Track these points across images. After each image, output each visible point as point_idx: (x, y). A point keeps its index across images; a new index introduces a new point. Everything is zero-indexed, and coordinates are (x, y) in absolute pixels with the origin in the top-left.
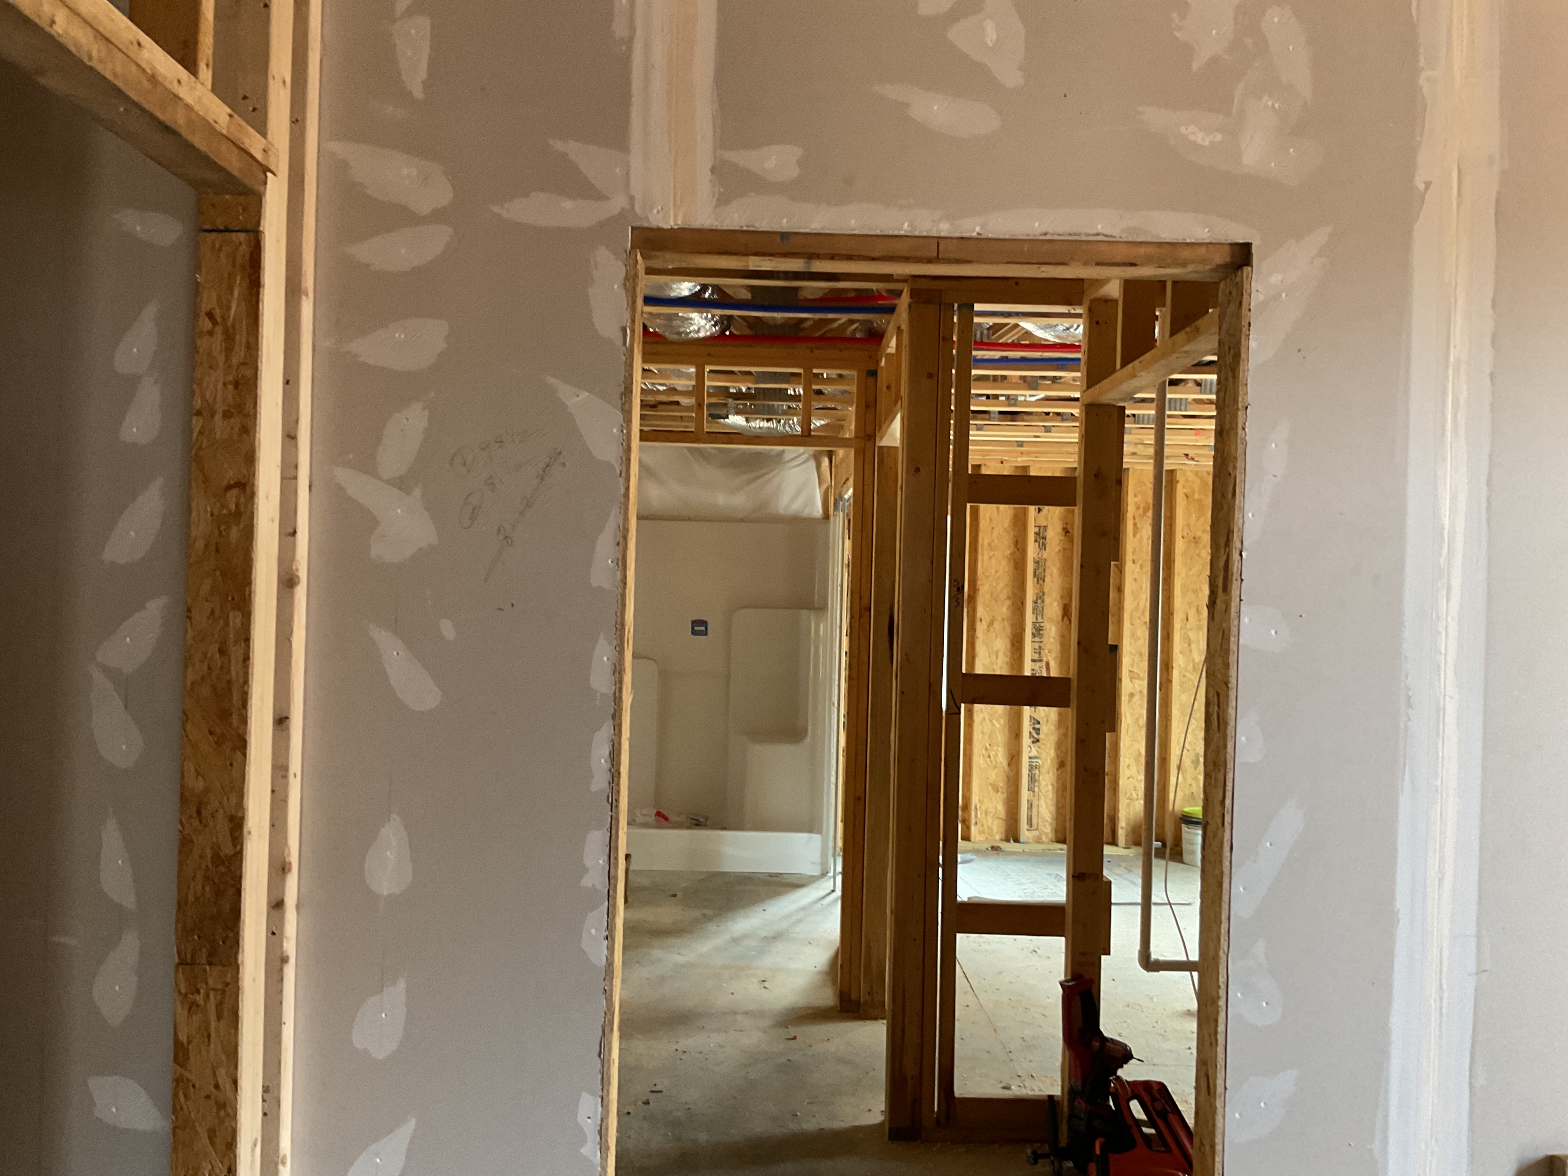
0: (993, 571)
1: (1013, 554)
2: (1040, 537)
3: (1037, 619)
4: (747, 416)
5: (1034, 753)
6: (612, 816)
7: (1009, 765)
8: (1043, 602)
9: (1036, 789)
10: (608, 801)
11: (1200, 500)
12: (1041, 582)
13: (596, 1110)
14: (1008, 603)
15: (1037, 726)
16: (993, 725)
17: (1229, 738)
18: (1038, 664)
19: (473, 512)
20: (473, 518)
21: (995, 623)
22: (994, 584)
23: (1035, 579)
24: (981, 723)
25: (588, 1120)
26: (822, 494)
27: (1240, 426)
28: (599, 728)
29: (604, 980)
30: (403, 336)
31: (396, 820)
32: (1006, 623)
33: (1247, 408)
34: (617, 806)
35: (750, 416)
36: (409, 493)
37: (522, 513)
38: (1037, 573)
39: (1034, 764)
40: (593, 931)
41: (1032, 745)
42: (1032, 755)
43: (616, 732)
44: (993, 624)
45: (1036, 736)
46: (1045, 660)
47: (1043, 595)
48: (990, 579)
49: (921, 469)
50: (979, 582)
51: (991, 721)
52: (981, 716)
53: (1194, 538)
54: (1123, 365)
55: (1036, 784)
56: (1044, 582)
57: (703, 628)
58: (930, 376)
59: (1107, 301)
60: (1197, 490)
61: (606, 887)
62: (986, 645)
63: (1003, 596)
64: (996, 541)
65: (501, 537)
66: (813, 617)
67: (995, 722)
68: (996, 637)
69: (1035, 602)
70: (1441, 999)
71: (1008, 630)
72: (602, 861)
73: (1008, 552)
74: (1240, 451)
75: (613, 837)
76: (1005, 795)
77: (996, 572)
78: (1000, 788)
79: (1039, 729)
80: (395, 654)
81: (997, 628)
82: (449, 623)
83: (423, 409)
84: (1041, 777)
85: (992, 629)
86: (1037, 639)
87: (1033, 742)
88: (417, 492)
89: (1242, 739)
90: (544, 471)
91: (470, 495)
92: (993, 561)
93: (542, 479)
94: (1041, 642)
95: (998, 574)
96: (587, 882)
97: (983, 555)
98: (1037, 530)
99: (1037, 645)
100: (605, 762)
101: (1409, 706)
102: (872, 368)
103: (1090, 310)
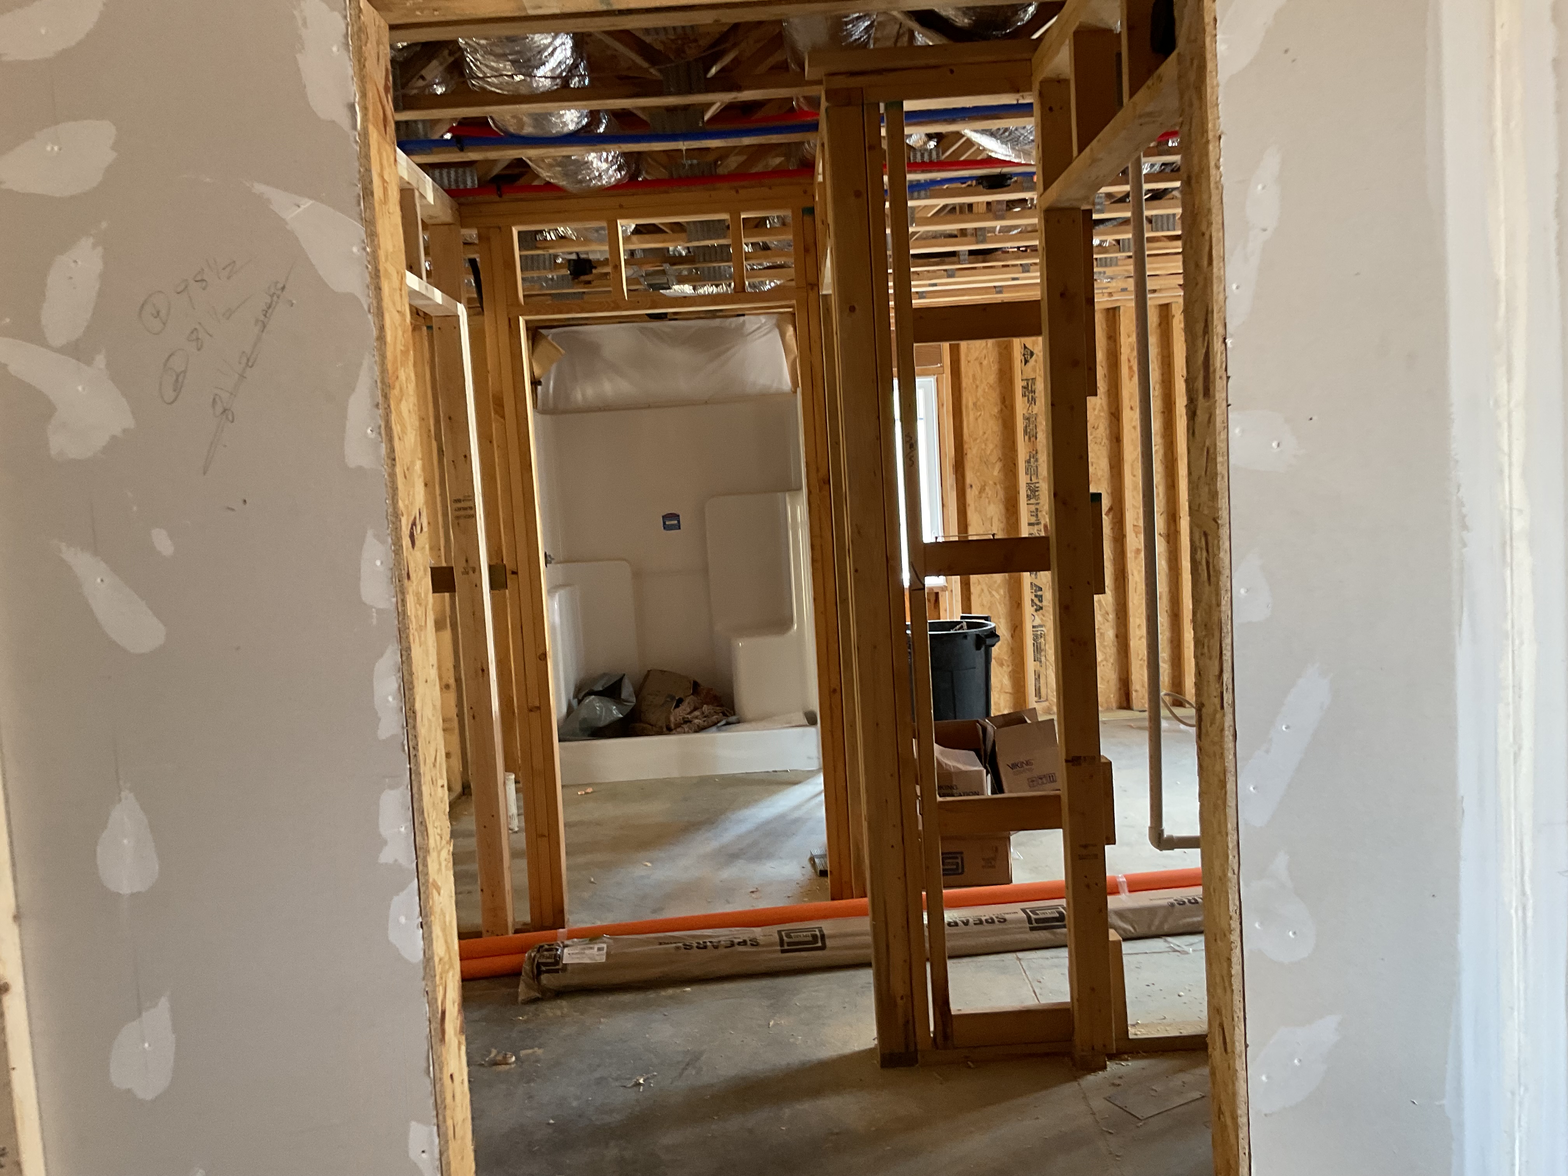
0: (981, 433)
1: (1001, 411)
2: (1029, 390)
3: (1031, 480)
4: (694, 284)
5: (1038, 621)
6: (410, 769)
7: (1012, 636)
8: (1037, 460)
9: (1043, 659)
10: (404, 750)
12: (1033, 439)
13: (432, 1142)
14: (998, 466)
15: (1039, 593)
16: (993, 596)
17: (1223, 592)
18: (1036, 527)
19: (177, 380)
20: (178, 387)
21: (987, 488)
22: (983, 446)
23: (1027, 438)
24: (980, 596)
25: (424, 1155)
26: (789, 363)
27: (1212, 164)
28: (381, 655)
29: (424, 979)
30: (56, 148)
31: (128, 797)
32: (998, 486)
33: (1220, 137)
34: (415, 755)
35: (697, 284)
36: (89, 362)
37: (242, 376)
38: (1028, 430)
39: (1039, 633)
40: (403, 920)
41: (1035, 614)
42: (1035, 624)
43: (404, 658)
44: (985, 489)
45: (1038, 603)
46: (1043, 523)
47: (1037, 453)
48: (978, 441)
49: (856, 307)
50: (966, 446)
51: (990, 593)
52: (979, 588)
54: (1081, 150)
55: (1043, 653)
56: (1036, 438)
57: (676, 522)
58: (858, 194)
59: (1060, 82)
61: (412, 862)
62: (980, 512)
63: (994, 458)
64: (982, 400)
65: (219, 409)
66: (788, 499)
67: (994, 593)
68: (989, 503)
69: (1028, 462)
70: (1524, 909)
71: (1001, 494)
72: (404, 829)
73: (996, 410)
74: (1215, 199)
75: (416, 796)
76: (1010, 669)
77: (985, 433)
78: (1005, 664)
79: (1041, 596)
80: (99, 580)
81: (990, 493)
82: (164, 533)
83: (95, 246)
84: (1047, 646)
85: (984, 495)
86: (1032, 501)
87: (1036, 610)
88: (100, 360)
89: (1240, 591)
90: (265, 316)
91: (170, 356)
92: (980, 420)
93: (264, 327)
94: (1038, 504)
95: (986, 436)
96: (387, 856)
97: (968, 415)
98: (1025, 383)
99: (1033, 508)
100: (394, 699)
101: (1465, 527)
102: (809, 205)
103: (1041, 94)
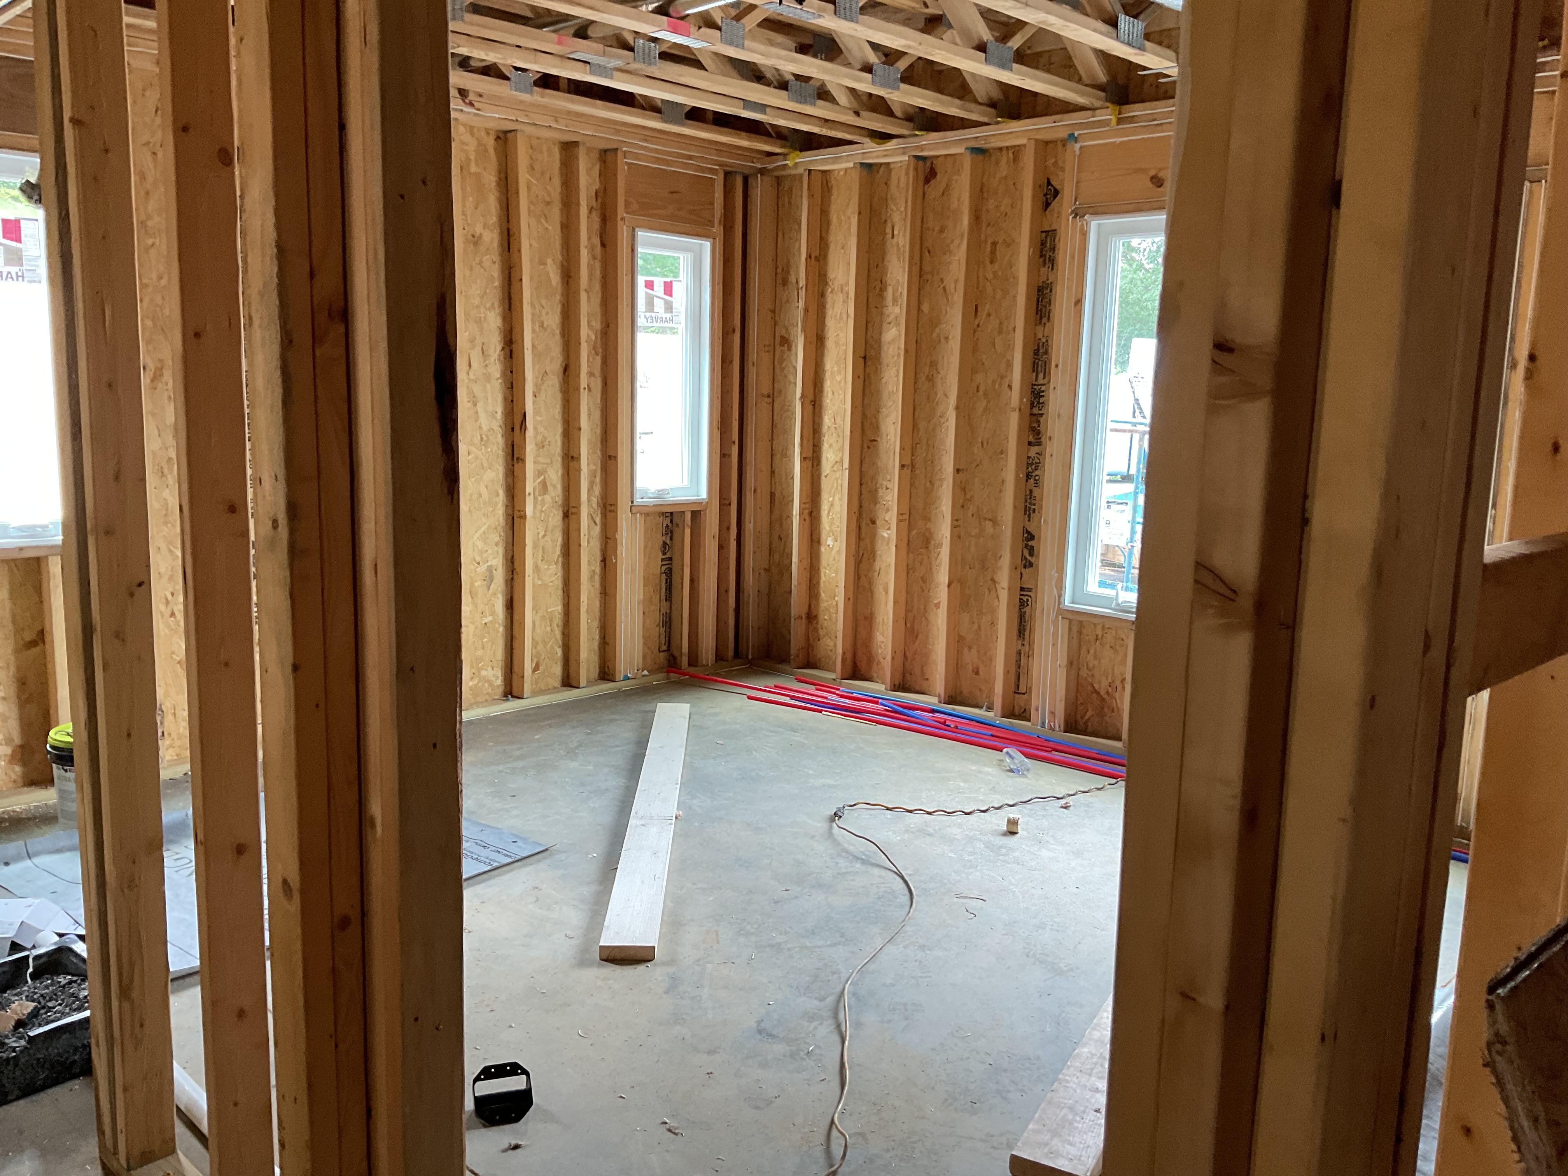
11: (478, 176)
53: (473, 236)
60: (472, 157)
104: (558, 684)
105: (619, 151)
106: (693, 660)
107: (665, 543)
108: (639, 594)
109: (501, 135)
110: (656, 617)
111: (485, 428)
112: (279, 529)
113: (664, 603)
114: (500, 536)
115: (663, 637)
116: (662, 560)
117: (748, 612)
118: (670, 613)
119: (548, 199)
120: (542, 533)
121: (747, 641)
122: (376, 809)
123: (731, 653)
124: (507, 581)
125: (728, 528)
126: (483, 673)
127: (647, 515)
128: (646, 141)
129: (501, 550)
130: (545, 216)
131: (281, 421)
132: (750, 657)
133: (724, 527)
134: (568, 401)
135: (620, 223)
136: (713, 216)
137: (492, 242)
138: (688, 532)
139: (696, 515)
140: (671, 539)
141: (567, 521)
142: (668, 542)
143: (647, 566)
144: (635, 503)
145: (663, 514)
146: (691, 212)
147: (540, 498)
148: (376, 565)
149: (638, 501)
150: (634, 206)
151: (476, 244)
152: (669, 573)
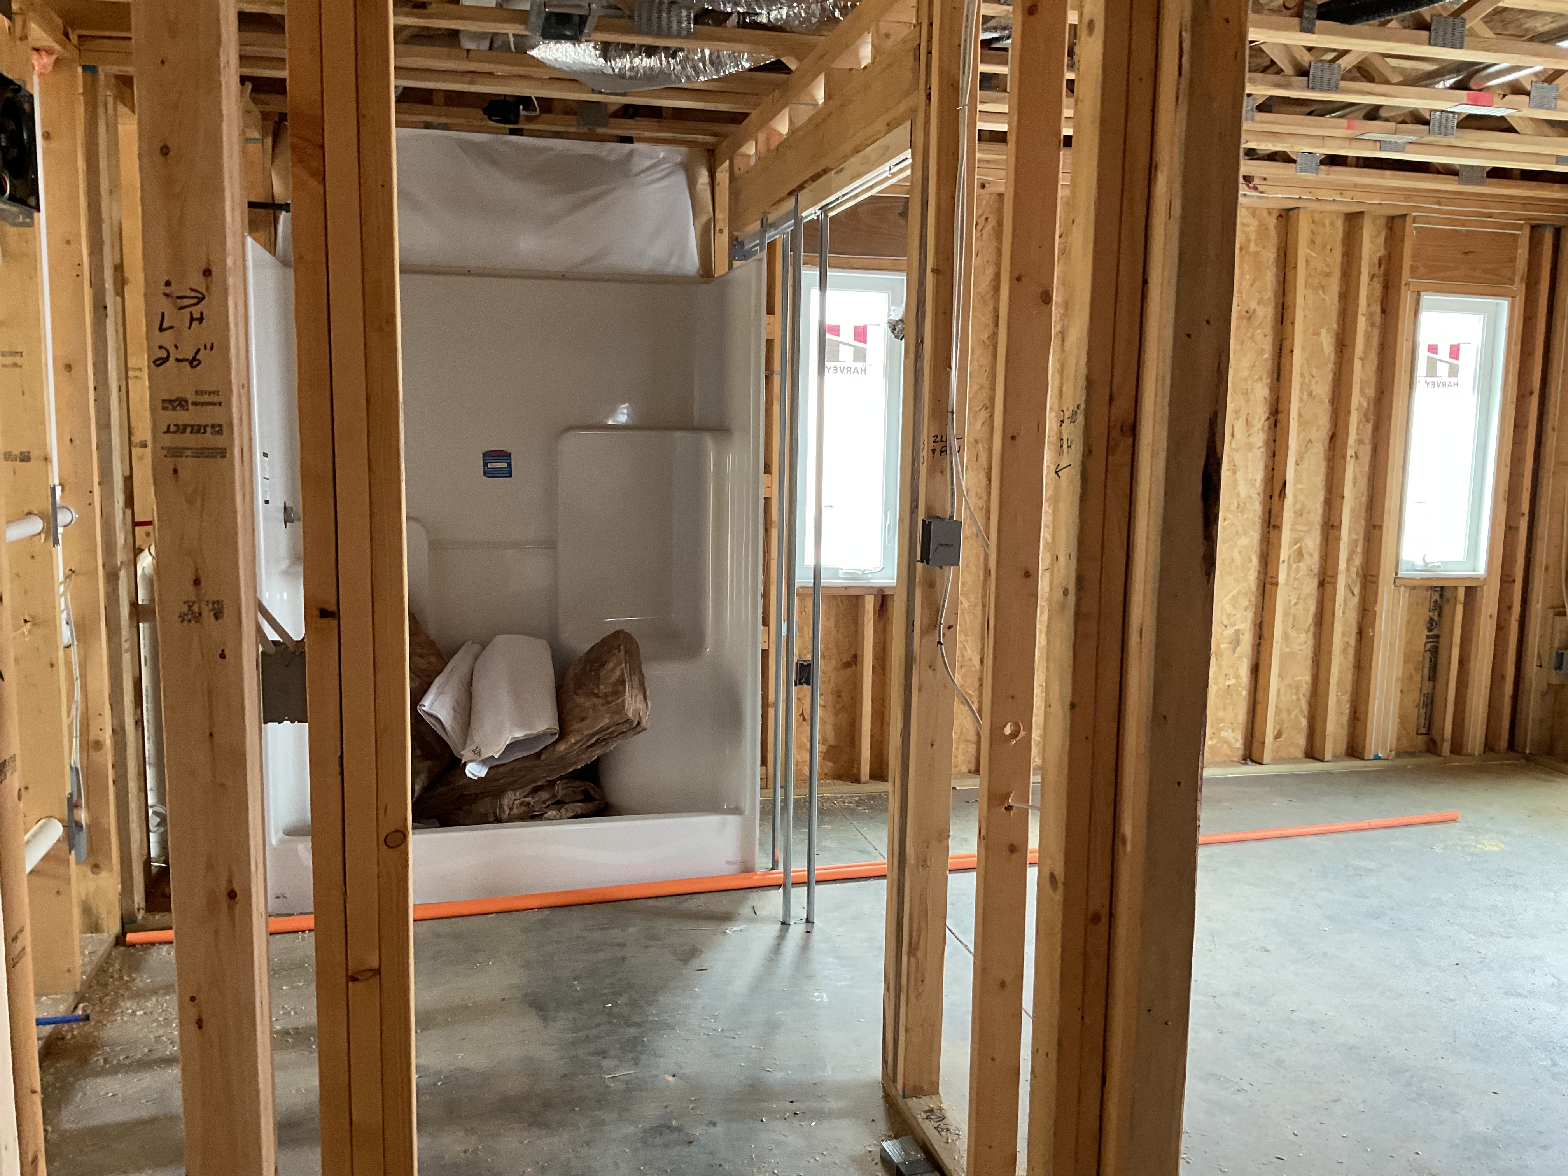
11: (1256, 255)
26: (699, 232)
53: (1247, 312)
57: (505, 465)
60: (1253, 236)
66: (709, 444)
104: (1301, 755)
105: (1408, 219)
106: (1457, 748)
107: (1431, 619)
108: (1397, 671)
109: (1283, 214)
110: (1415, 696)
111: (1243, 495)
112: (1069, 597)
113: (1427, 683)
114: (1250, 601)
115: (1422, 720)
116: (1428, 637)
117: (1529, 701)
118: (1433, 694)
119: (1327, 270)
120: (1294, 601)
121: (1526, 734)
122: (1127, 829)
123: (1503, 744)
124: (1253, 646)
125: (1510, 608)
126: (1223, 734)
127: (1414, 588)
128: (1439, 203)
129: (1250, 615)
130: (1323, 287)
131: (1077, 513)
132: (1528, 751)
133: (1504, 608)
134: (1332, 469)
135: (1403, 288)
136: (1514, 274)
137: (1265, 317)
138: (1460, 609)
139: (1471, 591)
140: (1440, 615)
141: (1321, 590)
142: (1436, 618)
143: (1409, 642)
144: (1399, 576)
145: (1433, 589)
146: (1487, 271)
147: (1294, 566)
148: (1141, 630)
149: (1402, 573)
150: (1422, 270)
151: (1249, 319)
152: (1435, 652)
